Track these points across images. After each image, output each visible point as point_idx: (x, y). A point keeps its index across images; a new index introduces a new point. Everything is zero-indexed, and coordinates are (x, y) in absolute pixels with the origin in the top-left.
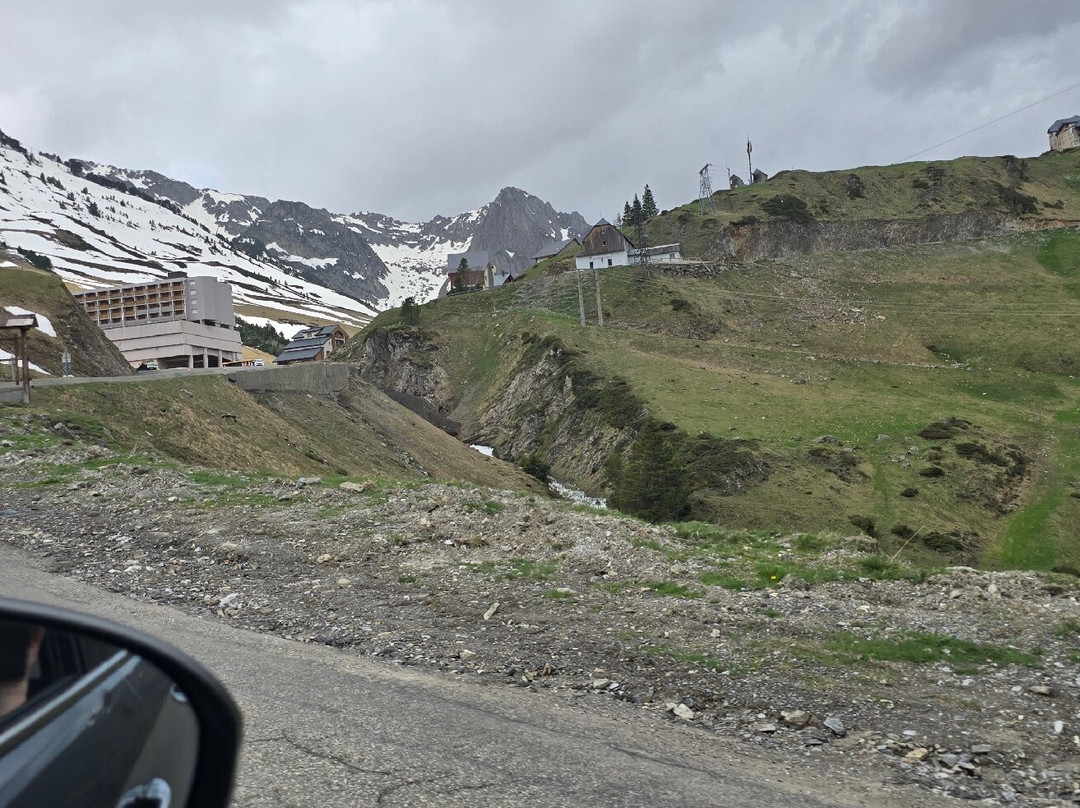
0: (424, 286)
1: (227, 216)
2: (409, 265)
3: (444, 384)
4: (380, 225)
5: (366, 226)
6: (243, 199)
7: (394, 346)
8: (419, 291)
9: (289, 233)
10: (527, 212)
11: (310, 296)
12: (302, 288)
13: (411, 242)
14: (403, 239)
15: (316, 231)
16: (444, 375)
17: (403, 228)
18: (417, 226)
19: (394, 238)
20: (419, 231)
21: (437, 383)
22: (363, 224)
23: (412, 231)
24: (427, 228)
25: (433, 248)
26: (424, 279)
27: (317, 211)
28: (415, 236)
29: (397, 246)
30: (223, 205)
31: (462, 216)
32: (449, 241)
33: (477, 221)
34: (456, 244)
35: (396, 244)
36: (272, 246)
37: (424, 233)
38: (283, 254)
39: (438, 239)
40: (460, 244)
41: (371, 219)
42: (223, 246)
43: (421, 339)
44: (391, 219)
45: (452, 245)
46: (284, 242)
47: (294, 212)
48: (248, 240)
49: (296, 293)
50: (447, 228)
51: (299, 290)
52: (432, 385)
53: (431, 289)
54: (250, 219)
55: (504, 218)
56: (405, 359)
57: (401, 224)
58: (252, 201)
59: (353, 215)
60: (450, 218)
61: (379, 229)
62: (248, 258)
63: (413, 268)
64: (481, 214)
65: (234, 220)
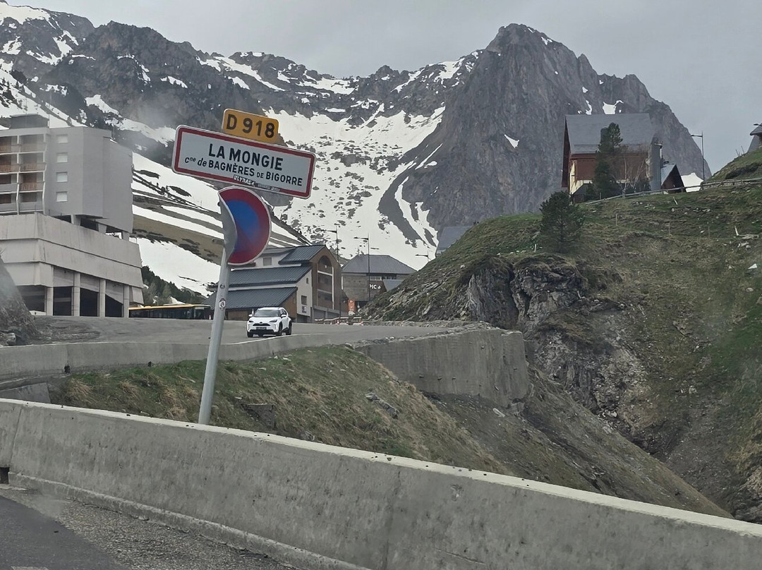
0: (355, 188)
1: (17, 45)
2: (330, 150)
3: (639, 389)
4: (282, 77)
5: (258, 78)
6: (47, 17)
7: (527, 297)
8: (346, 196)
9: (124, 81)
10: (546, 70)
11: (171, 191)
12: (157, 176)
13: (334, 110)
14: (321, 104)
15: (172, 80)
16: (636, 368)
17: (323, 84)
18: (346, 83)
19: (305, 100)
20: (349, 91)
21: (622, 386)
22: (254, 74)
23: (338, 90)
24: (365, 87)
25: (373, 124)
26: (355, 176)
27: (176, 45)
28: (343, 101)
29: (309, 116)
30: (12, 26)
31: (426, 71)
32: (403, 113)
33: (453, 80)
34: (414, 119)
35: (307, 111)
36: (95, 100)
37: (357, 95)
38: (111, 116)
39: (381, 108)
40: (420, 118)
41: (269, 65)
42: (22, 92)
43: (585, 285)
44: (303, 68)
45: (407, 120)
46: (114, 97)
47: (135, 45)
48: (56, 87)
49: (149, 185)
50: (399, 88)
51: (153, 181)
52: (611, 390)
53: (367, 195)
54: (58, 53)
55: (506, 78)
56: (552, 329)
57: (319, 78)
58: (64, 21)
59: (237, 57)
60: (406, 73)
61: (280, 83)
62: (65, 117)
63: (337, 155)
64: (463, 70)
65: (30, 53)
